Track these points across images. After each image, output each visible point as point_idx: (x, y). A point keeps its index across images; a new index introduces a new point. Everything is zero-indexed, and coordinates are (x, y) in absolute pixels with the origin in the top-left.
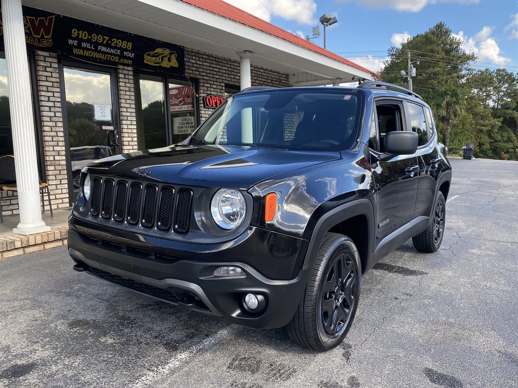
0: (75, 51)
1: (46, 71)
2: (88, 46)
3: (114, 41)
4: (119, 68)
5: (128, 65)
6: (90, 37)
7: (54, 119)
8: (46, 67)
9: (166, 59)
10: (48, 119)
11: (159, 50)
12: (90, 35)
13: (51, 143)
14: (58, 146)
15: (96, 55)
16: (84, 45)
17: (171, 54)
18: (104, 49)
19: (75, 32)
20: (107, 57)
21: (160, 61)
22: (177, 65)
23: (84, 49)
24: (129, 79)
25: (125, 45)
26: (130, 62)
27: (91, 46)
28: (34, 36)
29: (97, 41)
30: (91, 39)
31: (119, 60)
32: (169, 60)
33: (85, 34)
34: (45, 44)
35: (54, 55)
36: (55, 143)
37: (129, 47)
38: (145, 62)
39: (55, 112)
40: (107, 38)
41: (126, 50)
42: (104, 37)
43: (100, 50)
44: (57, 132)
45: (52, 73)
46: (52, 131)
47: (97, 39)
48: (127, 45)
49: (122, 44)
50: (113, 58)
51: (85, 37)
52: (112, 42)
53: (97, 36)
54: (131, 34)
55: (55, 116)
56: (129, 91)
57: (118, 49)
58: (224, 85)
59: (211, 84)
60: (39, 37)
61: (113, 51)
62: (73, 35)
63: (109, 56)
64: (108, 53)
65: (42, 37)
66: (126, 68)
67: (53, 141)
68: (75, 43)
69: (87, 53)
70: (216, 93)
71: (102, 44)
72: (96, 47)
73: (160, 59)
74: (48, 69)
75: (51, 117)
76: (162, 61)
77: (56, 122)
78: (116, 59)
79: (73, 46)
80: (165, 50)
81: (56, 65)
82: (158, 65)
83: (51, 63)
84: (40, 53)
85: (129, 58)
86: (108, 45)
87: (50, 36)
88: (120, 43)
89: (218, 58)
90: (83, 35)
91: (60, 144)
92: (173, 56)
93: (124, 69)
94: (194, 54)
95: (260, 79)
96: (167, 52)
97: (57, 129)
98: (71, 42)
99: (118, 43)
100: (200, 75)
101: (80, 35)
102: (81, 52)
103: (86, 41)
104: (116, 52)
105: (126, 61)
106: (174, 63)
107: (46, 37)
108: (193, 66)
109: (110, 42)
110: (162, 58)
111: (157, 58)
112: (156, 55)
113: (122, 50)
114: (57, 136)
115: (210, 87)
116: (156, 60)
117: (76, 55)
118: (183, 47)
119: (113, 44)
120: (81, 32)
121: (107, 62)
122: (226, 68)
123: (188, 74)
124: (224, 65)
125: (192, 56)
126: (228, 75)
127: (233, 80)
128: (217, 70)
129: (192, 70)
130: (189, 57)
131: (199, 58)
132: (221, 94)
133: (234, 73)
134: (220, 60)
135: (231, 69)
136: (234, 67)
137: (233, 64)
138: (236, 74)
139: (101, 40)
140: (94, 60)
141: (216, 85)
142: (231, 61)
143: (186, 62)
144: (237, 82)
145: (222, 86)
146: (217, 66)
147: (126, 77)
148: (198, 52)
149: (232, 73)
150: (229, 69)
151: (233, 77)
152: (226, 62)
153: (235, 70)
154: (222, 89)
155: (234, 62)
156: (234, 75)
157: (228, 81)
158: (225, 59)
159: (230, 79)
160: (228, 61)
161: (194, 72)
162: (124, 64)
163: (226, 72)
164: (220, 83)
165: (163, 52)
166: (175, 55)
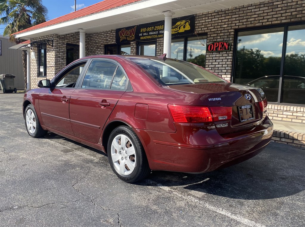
0: (141, 38)
2: (146, 34)
4: (157, 41)
5: (161, 38)
9: (183, 26)
11: (178, 23)
12: (147, 29)
15: (148, 37)
16: (144, 34)
17: (185, 23)
18: (151, 33)
20: (152, 37)
21: (178, 30)
26: (162, 35)
28: (130, 37)
29: (149, 30)
30: (147, 31)
32: (184, 27)
34: (133, 38)
35: (135, 42)
40: (153, 27)
48: (161, 27)
53: (149, 28)
56: (160, 51)
57: (157, 31)
59: (217, 34)
61: (155, 33)
62: (141, 32)
64: (153, 35)
65: (132, 36)
68: (141, 34)
69: (145, 38)
70: (222, 40)
71: (151, 31)
72: (148, 33)
73: (179, 28)
76: (179, 29)
78: (156, 36)
79: (141, 36)
80: (182, 21)
82: (177, 32)
83: (134, 45)
84: (131, 43)
86: (153, 31)
87: (134, 35)
88: (158, 28)
90: (144, 30)
92: (187, 24)
93: (159, 40)
95: (292, 10)
96: (184, 21)
100: (208, 29)
103: (144, 32)
104: (156, 33)
105: (160, 36)
106: (188, 28)
108: (202, 25)
110: (180, 28)
112: (177, 27)
113: (159, 31)
115: (217, 36)
116: (176, 29)
117: (143, 40)
118: (195, 14)
119: (155, 29)
120: (143, 29)
121: (151, 39)
122: (237, 16)
123: (197, 32)
124: (235, 13)
125: (202, 18)
126: (239, 20)
127: (244, 23)
128: (226, 20)
129: (201, 28)
130: (199, 19)
131: (208, 17)
132: (228, 39)
133: (247, 17)
134: (231, 11)
135: (243, 15)
136: (248, 11)
137: (246, 9)
138: (250, 17)
139: (151, 29)
140: (147, 40)
141: (224, 33)
142: (244, 7)
143: (196, 24)
144: (251, 24)
145: (230, 32)
146: (226, 17)
147: (160, 44)
148: (207, 13)
149: (244, 17)
150: (241, 15)
151: (245, 20)
152: (238, 10)
153: (248, 14)
154: (230, 35)
155: (247, 7)
156: (247, 19)
157: (238, 26)
158: (237, 8)
159: (240, 24)
160: (240, 9)
161: (202, 29)
162: (159, 38)
163: (237, 19)
164: (228, 30)
165: (181, 23)
166: (189, 22)
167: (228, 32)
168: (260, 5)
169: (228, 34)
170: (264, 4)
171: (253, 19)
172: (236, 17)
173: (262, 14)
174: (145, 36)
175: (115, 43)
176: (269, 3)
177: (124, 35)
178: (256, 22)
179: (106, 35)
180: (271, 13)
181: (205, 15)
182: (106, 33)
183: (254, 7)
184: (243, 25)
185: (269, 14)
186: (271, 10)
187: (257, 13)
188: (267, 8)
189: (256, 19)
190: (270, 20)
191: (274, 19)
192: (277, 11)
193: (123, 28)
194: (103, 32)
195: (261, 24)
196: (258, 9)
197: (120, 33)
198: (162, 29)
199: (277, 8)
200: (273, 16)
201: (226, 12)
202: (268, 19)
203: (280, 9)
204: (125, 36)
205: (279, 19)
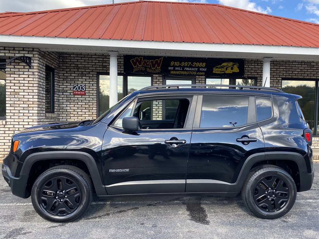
0: (172, 72)
1: (156, 83)
2: (179, 69)
3: (194, 64)
4: (196, 78)
5: (202, 75)
6: (180, 64)
7: (158, 105)
8: (156, 82)
9: (230, 68)
10: (155, 105)
11: (224, 64)
12: (180, 63)
13: (155, 117)
14: (158, 118)
15: (183, 73)
16: (176, 69)
17: (233, 65)
18: (188, 69)
19: (172, 63)
20: (189, 73)
21: (225, 70)
22: (238, 71)
23: (176, 71)
24: (202, 83)
25: (201, 65)
26: (204, 73)
27: (180, 69)
28: (152, 68)
29: (184, 65)
30: (181, 65)
31: (197, 73)
32: (232, 69)
33: (178, 63)
34: (157, 71)
35: (161, 75)
36: (157, 117)
37: (204, 65)
38: (214, 72)
39: (159, 102)
41: (202, 67)
42: (189, 63)
43: (186, 70)
44: (159, 111)
45: (159, 84)
46: (156, 111)
47: (185, 65)
48: (202, 65)
49: (199, 64)
50: (192, 73)
51: (178, 64)
52: (193, 64)
53: (185, 63)
54: (205, 58)
55: (159, 104)
57: (196, 67)
58: (281, 79)
60: (155, 68)
61: (193, 69)
62: (171, 65)
63: (190, 72)
64: (190, 71)
65: (156, 68)
66: (200, 77)
67: (156, 115)
68: (172, 68)
69: (178, 73)
70: (272, 85)
71: (187, 67)
72: (183, 69)
73: (225, 69)
74: (157, 83)
75: (156, 104)
76: (226, 70)
77: (159, 107)
78: (195, 73)
79: (171, 70)
80: (229, 63)
81: (161, 80)
82: (224, 72)
83: (159, 79)
84: (154, 75)
85: (203, 72)
86: (191, 67)
87: (160, 67)
88: (198, 64)
89: (276, 61)
90: (177, 64)
91: (160, 117)
92: (235, 66)
93: (199, 78)
94: (253, 62)
96: (231, 64)
97: (159, 110)
98: (170, 68)
99: (197, 65)
100: (257, 74)
101: (175, 64)
102: (175, 72)
103: (177, 67)
104: (195, 69)
105: (201, 73)
106: (236, 70)
107: (158, 68)
108: (252, 70)
109: (192, 65)
111: (223, 69)
112: (223, 67)
113: (199, 67)
114: (159, 113)
116: (222, 70)
117: (172, 74)
118: (244, 59)
119: (193, 66)
120: (175, 63)
121: (189, 75)
122: (284, 67)
123: (247, 75)
124: (282, 65)
125: (252, 63)
126: (286, 71)
127: (290, 75)
128: (274, 69)
129: (251, 72)
130: (249, 64)
131: (258, 64)
132: (277, 85)
133: (292, 70)
134: (279, 63)
135: (289, 68)
136: (293, 65)
137: (292, 63)
138: (294, 70)
139: (187, 64)
140: (181, 75)
141: (273, 80)
142: (289, 62)
143: (246, 68)
144: (295, 76)
145: (278, 80)
146: (275, 67)
147: (200, 82)
148: (257, 60)
149: (290, 70)
150: (287, 68)
151: (291, 72)
152: (285, 63)
153: (293, 68)
154: (278, 82)
155: (292, 62)
156: (292, 71)
157: (286, 76)
158: (284, 61)
159: (287, 74)
160: (286, 62)
161: (252, 74)
162: (199, 75)
163: (284, 70)
164: (277, 78)
165: (227, 64)
166: (237, 65)
167: (277, 79)
168: (301, 62)
169: (277, 81)
170: (305, 63)
171: (297, 72)
172: (283, 69)
173: (303, 70)
174: (178, 70)
175: (122, 72)
176: (308, 63)
177: (140, 64)
178: (299, 75)
179: (102, 59)
180: (310, 71)
181: (255, 61)
182: (103, 57)
183: (298, 63)
184: (289, 75)
185: (308, 71)
186: (310, 68)
187: (300, 68)
188: (307, 66)
189: (299, 73)
190: (309, 75)
191: (312, 75)
192: (314, 70)
193: (139, 56)
194: (96, 55)
195: (303, 77)
196: (300, 66)
197: (133, 61)
198: (203, 66)
199: (314, 67)
200: (312, 72)
201: (275, 63)
202: (308, 74)
203: (316, 68)
204: (142, 66)
205: (315, 75)
